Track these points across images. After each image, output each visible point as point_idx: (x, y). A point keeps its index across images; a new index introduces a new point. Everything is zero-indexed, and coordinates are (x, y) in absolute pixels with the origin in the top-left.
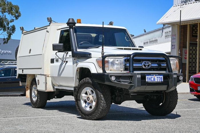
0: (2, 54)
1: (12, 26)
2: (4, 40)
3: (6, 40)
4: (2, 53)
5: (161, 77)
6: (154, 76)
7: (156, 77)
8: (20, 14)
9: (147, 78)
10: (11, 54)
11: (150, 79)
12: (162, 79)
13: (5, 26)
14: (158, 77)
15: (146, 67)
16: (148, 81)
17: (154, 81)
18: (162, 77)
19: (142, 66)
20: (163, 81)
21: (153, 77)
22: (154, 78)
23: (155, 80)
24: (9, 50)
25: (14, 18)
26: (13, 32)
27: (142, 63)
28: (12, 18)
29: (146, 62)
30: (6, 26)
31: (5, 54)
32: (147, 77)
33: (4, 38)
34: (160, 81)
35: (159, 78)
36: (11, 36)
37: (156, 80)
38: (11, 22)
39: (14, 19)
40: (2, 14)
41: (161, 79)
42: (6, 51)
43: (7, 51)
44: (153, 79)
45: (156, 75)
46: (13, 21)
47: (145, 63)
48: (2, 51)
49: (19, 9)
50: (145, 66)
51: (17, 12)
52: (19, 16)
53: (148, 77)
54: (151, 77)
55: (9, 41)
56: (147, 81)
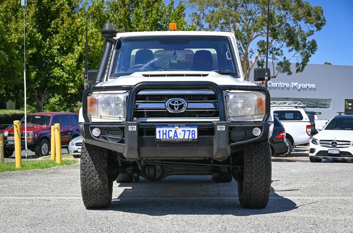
0: (299, 90)
1: (311, 41)
2: (297, 66)
3: (301, 66)
4: (299, 88)
5: (191, 129)
6: (176, 127)
7: (180, 131)
8: (324, 20)
9: (159, 132)
10: (314, 89)
11: (166, 134)
12: (194, 134)
13: (298, 43)
14: (186, 129)
15: (174, 109)
16: (161, 138)
17: (176, 138)
18: (196, 130)
19: (166, 109)
20: (196, 137)
21: (173, 130)
22: (176, 132)
23: (177, 136)
24: (312, 84)
25: (315, 29)
26: (313, 53)
27: (165, 103)
28: (310, 29)
29: (176, 100)
30: (300, 42)
31: (304, 89)
32: (158, 130)
33: (297, 63)
34: (191, 138)
35: (187, 133)
36: (309, 58)
37: (181, 137)
38: (309, 35)
39: (313, 31)
40: (295, 23)
41: (192, 134)
42: (307, 85)
43: (309, 85)
44: (172, 134)
45: (179, 127)
46: (312, 34)
47: (173, 102)
48: (300, 86)
49: (322, 12)
51: (318, 18)
52: (322, 24)
53: (161, 129)
54: (168, 129)
55: (306, 67)
56: (158, 137)
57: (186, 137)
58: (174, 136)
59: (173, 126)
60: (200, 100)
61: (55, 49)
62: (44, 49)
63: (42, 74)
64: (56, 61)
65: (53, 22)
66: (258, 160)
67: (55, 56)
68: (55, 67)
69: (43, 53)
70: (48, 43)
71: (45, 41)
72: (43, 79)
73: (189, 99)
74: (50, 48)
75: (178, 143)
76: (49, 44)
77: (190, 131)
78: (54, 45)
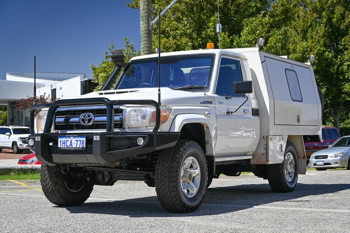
5: (82, 139)
6: (72, 138)
7: (74, 140)
9: (60, 142)
11: (64, 143)
14: (78, 139)
15: (85, 122)
16: (62, 146)
17: (71, 147)
18: (84, 139)
20: (85, 146)
21: (69, 139)
22: (71, 142)
23: (72, 145)
27: (79, 117)
29: (86, 114)
32: (59, 140)
34: (81, 146)
35: (79, 142)
37: (74, 146)
41: (82, 143)
44: (68, 144)
45: (74, 137)
47: (84, 116)
50: (83, 120)
53: (62, 139)
54: (66, 139)
56: (59, 146)
57: (78, 146)
58: (70, 145)
59: (70, 137)
60: (104, 114)
61: (346, 65)
62: (335, 66)
63: (333, 91)
64: (346, 77)
65: (343, 40)
66: (163, 167)
67: (346, 72)
68: (345, 83)
69: (334, 70)
70: (339, 60)
71: (336, 58)
72: (334, 95)
73: (97, 113)
74: (342, 64)
75: (72, 151)
76: (341, 61)
77: (80, 140)
78: (345, 62)
